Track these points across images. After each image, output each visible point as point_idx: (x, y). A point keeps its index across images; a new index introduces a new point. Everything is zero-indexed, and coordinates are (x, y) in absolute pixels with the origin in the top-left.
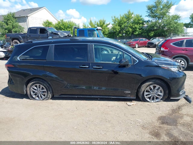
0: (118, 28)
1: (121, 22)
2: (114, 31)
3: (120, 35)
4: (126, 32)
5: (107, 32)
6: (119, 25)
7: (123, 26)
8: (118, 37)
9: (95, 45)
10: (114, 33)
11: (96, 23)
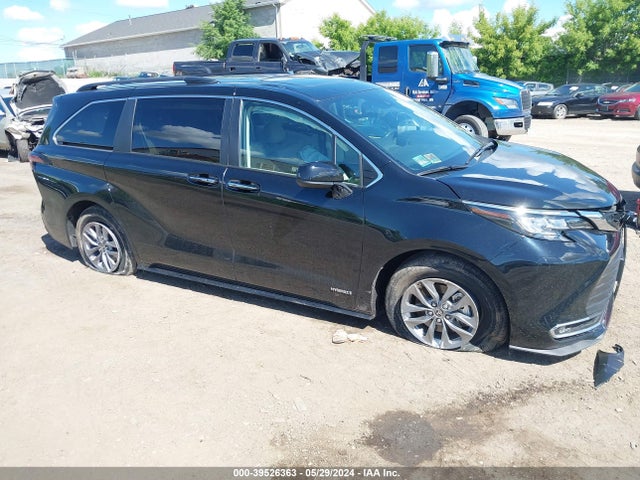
0: (584, 38)
1: (600, 16)
2: (566, 49)
3: (592, 65)
4: (619, 53)
5: (540, 53)
6: (589, 28)
7: (606, 30)
8: (580, 72)
9: (248, 105)
10: (569, 57)
11: (500, 22)
